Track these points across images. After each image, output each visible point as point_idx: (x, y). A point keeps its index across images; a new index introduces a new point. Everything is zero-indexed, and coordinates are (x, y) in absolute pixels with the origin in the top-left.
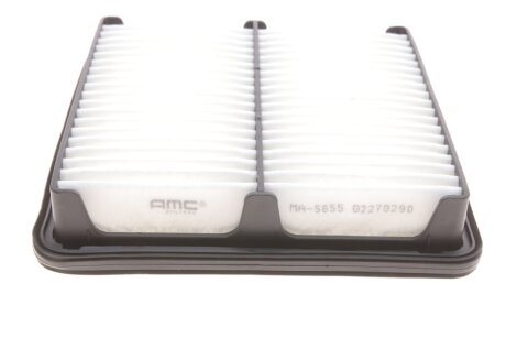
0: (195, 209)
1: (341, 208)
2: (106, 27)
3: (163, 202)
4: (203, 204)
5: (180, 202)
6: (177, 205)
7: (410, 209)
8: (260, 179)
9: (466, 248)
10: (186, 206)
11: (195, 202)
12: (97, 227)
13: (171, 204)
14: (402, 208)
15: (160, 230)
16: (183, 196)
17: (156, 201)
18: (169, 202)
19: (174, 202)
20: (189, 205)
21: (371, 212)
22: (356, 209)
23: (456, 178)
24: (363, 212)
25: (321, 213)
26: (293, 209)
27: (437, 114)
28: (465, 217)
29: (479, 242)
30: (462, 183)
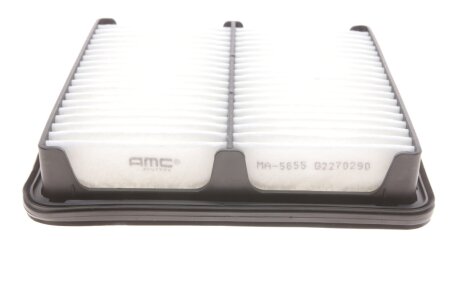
0: (171, 166)
1: (304, 165)
2: (100, 26)
3: (140, 159)
4: (177, 162)
5: (156, 159)
6: (154, 162)
7: (367, 166)
8: (230, 139)
9: (420, 202)
10: (162, 163)
11: (170, 160)
12: (81, 182)
13: (148, 162)
14: (360, 166)
15: (138, 186)
16: (159, 154)
17: (135, 159)
18: (146, 160)
19: (151, 160)
20: (164, 163)
21: (331, 169)
22: (318, 166)
23: (410, 139)
24: (324, 169)
25: (286, 170)
26: (260, 167)
27: (393, 90)
28: (418, 174)
29: (431, 197)
30: (414, 143)
